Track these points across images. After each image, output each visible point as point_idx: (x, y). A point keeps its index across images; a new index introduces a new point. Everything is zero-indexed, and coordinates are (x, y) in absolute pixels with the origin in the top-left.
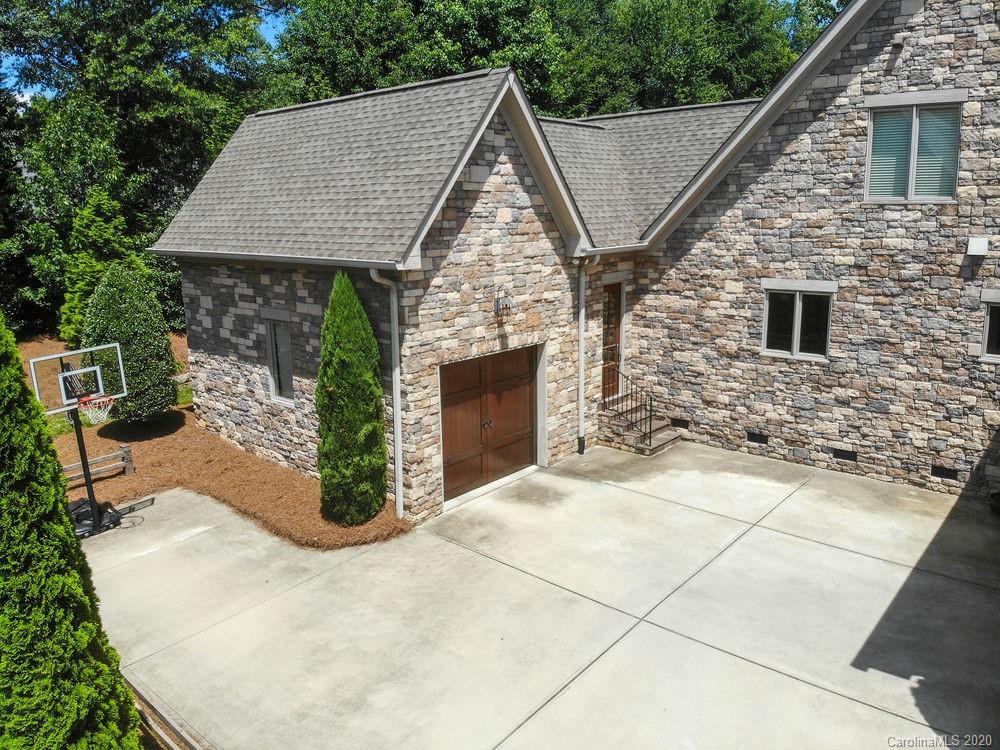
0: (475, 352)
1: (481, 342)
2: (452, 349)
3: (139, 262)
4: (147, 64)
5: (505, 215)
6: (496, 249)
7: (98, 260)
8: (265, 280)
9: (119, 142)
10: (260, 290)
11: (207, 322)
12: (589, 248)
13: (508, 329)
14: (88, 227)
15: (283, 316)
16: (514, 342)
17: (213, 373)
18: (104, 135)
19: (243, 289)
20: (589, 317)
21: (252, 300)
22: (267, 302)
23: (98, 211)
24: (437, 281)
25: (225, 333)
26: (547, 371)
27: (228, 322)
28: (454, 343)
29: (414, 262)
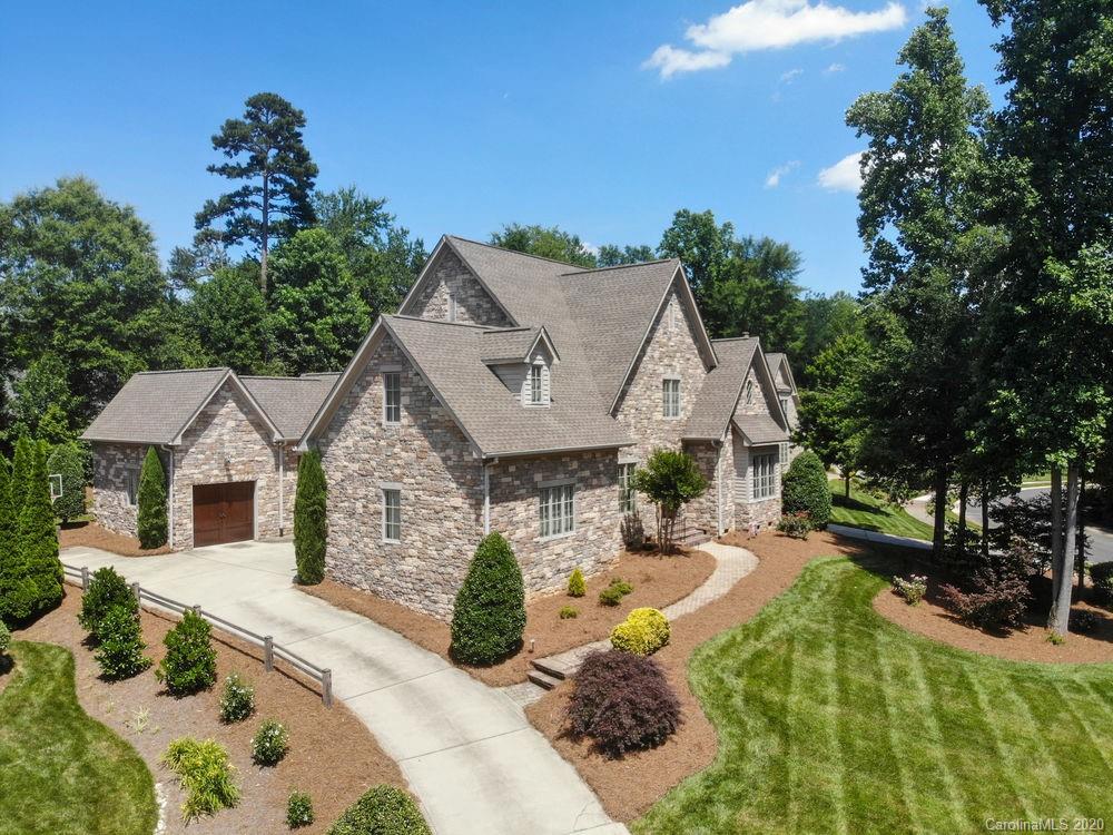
0: (212, 481)
1: (216, 476)
2: (200, 479)
3: (75, 446)
4: (88, 338)
5: (231, 424)
6: (226, 437)
7: (51, 443)
8: (128, 451)
9: (70, 378)
10: (126, 456)
11: (103, 472)
12: (281, 438)
13: (232, 472)
14: (47, 425)
15: (134, 467)
16: (236, 479)
17: (104, 497)
18: (61, 375)
19: (120, 456)
20: (285, 470)
21: (123, 460)
22: (128, 461)
23: (54, 417)
24: (192, 450)
25: (110, 477)
26: (258, 494)
27: (112, 471)
28: (201, 476)
29: (178, 441)
